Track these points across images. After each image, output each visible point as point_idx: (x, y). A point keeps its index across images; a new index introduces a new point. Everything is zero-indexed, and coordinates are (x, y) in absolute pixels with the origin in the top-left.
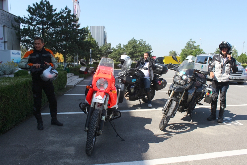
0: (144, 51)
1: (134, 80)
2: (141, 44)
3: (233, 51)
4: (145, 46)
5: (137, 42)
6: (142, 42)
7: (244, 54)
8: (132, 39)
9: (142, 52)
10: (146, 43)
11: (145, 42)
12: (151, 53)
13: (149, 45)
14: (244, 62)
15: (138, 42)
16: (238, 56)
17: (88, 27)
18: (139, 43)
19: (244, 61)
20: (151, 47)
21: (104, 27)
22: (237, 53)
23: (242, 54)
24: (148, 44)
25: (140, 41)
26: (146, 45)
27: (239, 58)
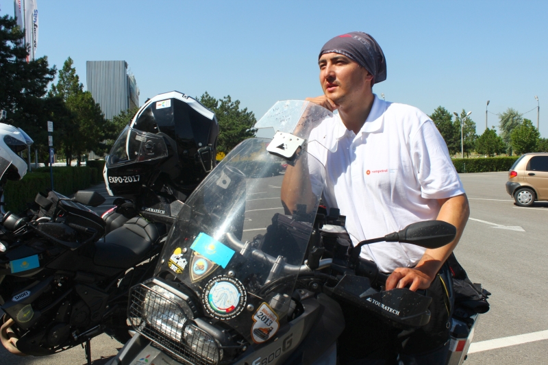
0: (234, 127)
1: (26, 265)
2: (226, 110)
3: (465, 124)
4: (238, 114)
5: (217, 104)
6: (230, 104)
7: (492, 130)
8: (203, 97)
9: (230, 130)
10: (240, 106)
11: (238, 102)
12: (255, 133)
13: (248, 111)
14: (494, 151)
15: (220, 104)
16: (478, 137)
17: (70, 59)
18: (222, 106)
19: (492, 149)
20: (253, 115)
21: (126, 65)
22: (474, 129)
23: (488, 132)
24: (246, 110)
25: (224, 100)
26: (240, 110)
27: (480, 140)
